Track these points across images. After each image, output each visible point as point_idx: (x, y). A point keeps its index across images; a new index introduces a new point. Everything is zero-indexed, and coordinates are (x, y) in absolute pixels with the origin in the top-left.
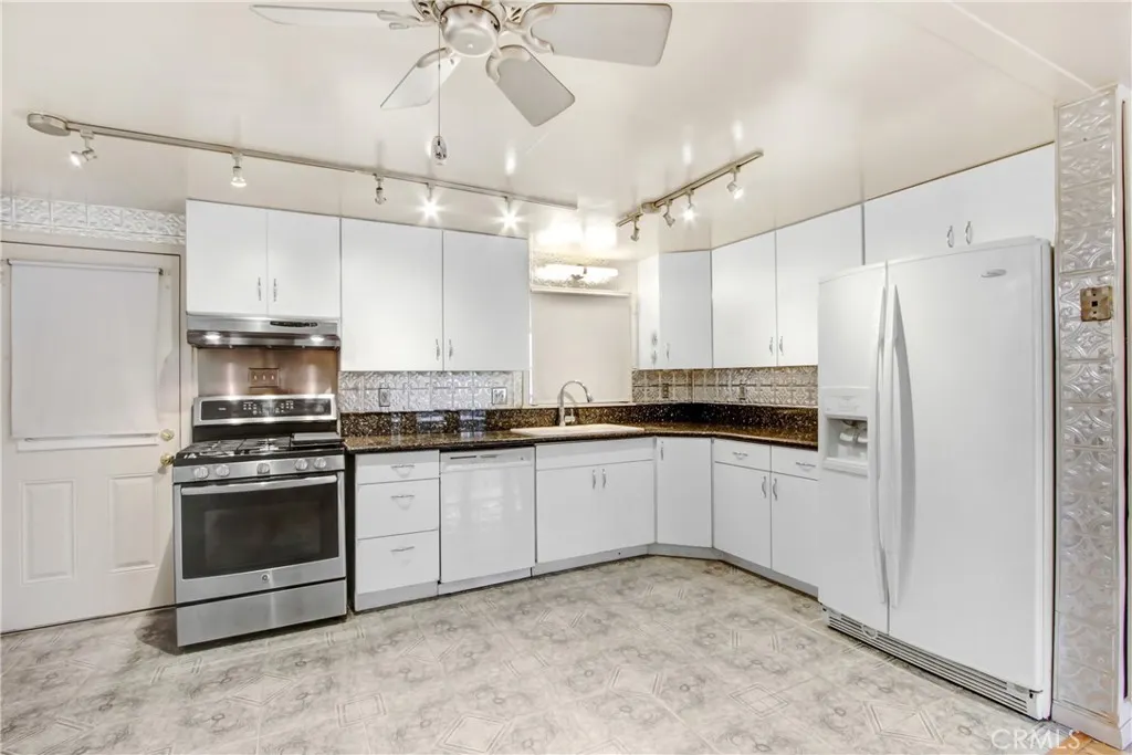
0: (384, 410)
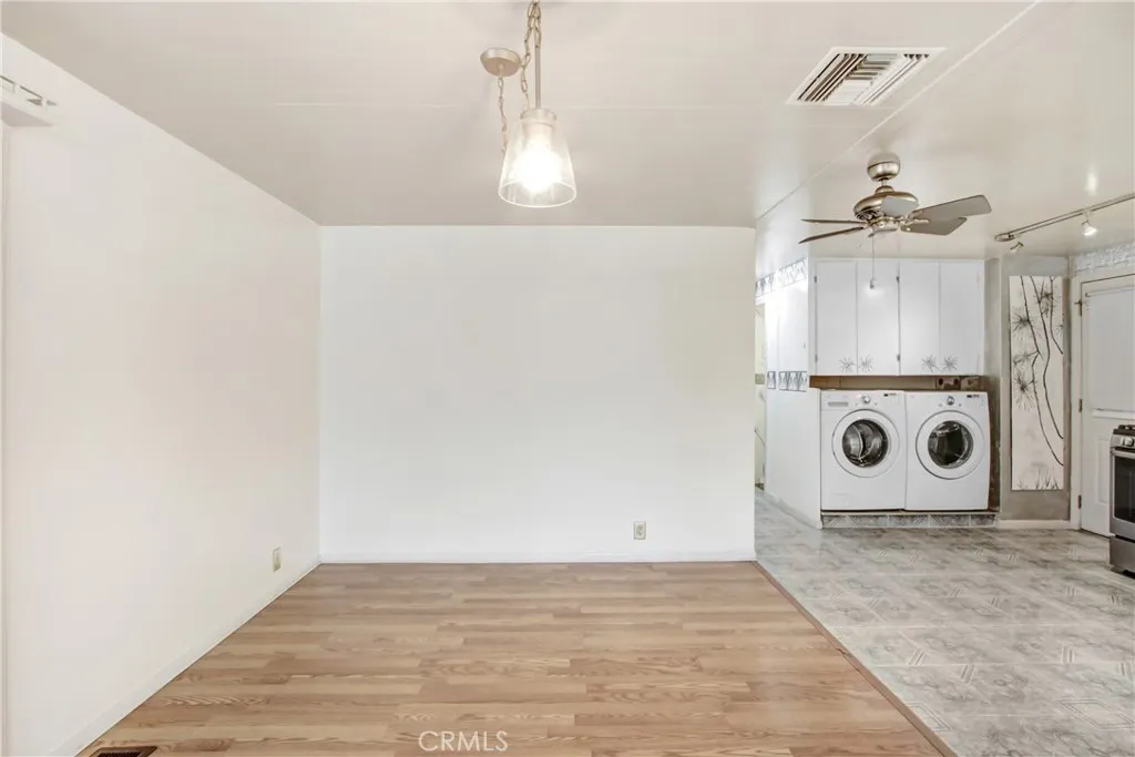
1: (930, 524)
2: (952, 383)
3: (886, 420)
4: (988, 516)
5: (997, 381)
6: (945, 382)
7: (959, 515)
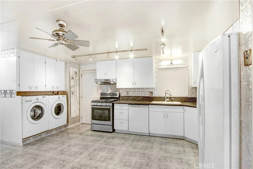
0: (128, 96)
1: (54, 132)
2: (56, 93)
3: (43, 104)
4: (66, 126)
5: (68, 92)
6: (55, 93)
7: (60, 127)
